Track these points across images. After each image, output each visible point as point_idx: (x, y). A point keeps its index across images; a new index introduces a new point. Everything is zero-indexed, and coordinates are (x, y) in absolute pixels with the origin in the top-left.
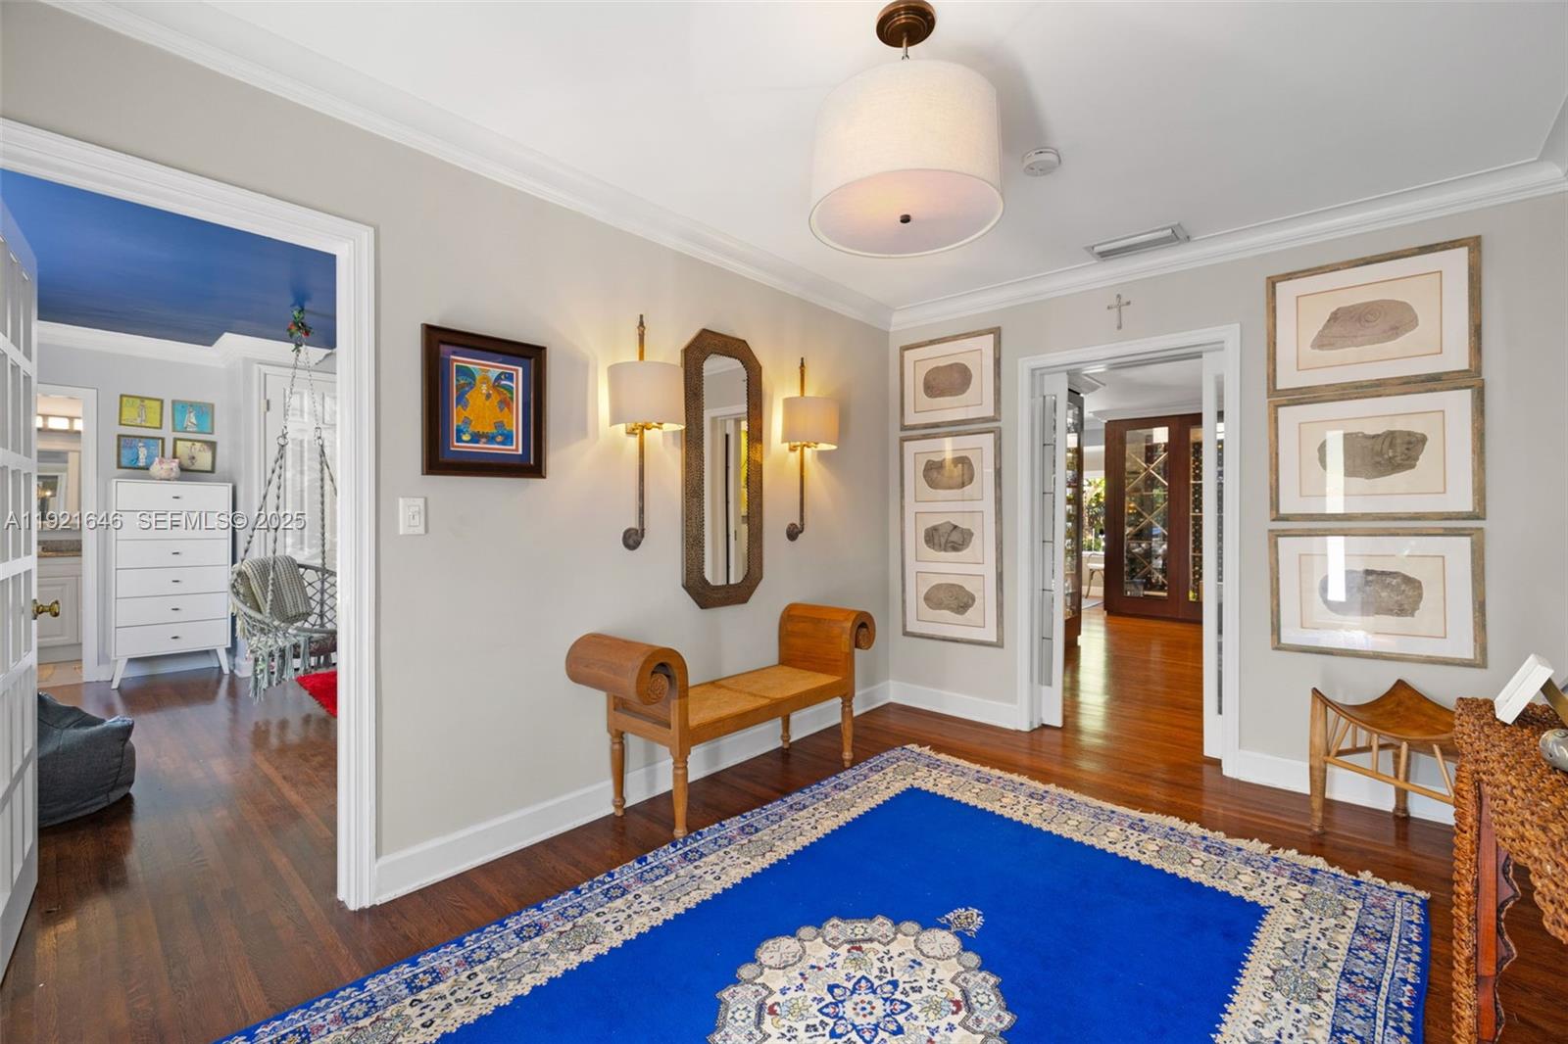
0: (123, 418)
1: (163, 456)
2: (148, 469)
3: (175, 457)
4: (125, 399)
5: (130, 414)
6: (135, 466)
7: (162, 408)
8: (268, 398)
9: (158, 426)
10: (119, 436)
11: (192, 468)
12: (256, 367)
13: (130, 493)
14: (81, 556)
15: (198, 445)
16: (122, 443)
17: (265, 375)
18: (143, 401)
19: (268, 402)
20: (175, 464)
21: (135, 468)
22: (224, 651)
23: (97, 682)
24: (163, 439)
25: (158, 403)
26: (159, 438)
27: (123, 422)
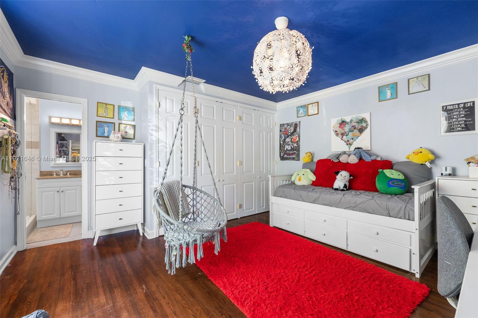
0: (99, 113)
1: (114, 130)
2: (109, 137)
3: (119, 131)
4: (99, 104)
5: (101, 111)
6: (103, 136)
7: (114, 109)
8: (159, 101)
9: (112, 117)
10: (97, 122)
11: (126, 137)
12: (155, 85)
13: (101, 146)
14: (81, 177)
15: (128, 126)
16: (98, 125)
17: (158, 89)
18: (106, 105)
19: (159, 103)
20: (119, 135)
21: (103, 137)
22: (141, 224)
23: (88, 238)
24: (114, 123)
25: (113, 106)
26: (113, 123)
27: (98, 115)
